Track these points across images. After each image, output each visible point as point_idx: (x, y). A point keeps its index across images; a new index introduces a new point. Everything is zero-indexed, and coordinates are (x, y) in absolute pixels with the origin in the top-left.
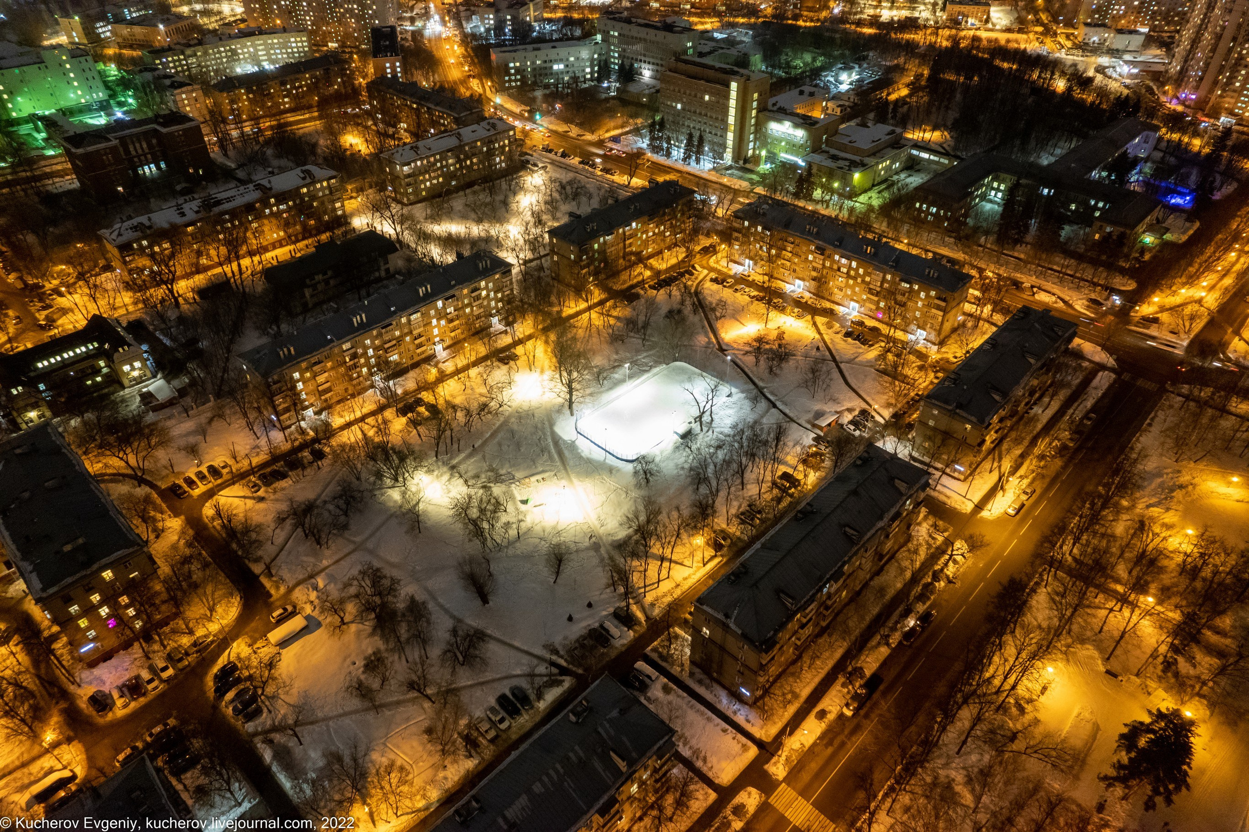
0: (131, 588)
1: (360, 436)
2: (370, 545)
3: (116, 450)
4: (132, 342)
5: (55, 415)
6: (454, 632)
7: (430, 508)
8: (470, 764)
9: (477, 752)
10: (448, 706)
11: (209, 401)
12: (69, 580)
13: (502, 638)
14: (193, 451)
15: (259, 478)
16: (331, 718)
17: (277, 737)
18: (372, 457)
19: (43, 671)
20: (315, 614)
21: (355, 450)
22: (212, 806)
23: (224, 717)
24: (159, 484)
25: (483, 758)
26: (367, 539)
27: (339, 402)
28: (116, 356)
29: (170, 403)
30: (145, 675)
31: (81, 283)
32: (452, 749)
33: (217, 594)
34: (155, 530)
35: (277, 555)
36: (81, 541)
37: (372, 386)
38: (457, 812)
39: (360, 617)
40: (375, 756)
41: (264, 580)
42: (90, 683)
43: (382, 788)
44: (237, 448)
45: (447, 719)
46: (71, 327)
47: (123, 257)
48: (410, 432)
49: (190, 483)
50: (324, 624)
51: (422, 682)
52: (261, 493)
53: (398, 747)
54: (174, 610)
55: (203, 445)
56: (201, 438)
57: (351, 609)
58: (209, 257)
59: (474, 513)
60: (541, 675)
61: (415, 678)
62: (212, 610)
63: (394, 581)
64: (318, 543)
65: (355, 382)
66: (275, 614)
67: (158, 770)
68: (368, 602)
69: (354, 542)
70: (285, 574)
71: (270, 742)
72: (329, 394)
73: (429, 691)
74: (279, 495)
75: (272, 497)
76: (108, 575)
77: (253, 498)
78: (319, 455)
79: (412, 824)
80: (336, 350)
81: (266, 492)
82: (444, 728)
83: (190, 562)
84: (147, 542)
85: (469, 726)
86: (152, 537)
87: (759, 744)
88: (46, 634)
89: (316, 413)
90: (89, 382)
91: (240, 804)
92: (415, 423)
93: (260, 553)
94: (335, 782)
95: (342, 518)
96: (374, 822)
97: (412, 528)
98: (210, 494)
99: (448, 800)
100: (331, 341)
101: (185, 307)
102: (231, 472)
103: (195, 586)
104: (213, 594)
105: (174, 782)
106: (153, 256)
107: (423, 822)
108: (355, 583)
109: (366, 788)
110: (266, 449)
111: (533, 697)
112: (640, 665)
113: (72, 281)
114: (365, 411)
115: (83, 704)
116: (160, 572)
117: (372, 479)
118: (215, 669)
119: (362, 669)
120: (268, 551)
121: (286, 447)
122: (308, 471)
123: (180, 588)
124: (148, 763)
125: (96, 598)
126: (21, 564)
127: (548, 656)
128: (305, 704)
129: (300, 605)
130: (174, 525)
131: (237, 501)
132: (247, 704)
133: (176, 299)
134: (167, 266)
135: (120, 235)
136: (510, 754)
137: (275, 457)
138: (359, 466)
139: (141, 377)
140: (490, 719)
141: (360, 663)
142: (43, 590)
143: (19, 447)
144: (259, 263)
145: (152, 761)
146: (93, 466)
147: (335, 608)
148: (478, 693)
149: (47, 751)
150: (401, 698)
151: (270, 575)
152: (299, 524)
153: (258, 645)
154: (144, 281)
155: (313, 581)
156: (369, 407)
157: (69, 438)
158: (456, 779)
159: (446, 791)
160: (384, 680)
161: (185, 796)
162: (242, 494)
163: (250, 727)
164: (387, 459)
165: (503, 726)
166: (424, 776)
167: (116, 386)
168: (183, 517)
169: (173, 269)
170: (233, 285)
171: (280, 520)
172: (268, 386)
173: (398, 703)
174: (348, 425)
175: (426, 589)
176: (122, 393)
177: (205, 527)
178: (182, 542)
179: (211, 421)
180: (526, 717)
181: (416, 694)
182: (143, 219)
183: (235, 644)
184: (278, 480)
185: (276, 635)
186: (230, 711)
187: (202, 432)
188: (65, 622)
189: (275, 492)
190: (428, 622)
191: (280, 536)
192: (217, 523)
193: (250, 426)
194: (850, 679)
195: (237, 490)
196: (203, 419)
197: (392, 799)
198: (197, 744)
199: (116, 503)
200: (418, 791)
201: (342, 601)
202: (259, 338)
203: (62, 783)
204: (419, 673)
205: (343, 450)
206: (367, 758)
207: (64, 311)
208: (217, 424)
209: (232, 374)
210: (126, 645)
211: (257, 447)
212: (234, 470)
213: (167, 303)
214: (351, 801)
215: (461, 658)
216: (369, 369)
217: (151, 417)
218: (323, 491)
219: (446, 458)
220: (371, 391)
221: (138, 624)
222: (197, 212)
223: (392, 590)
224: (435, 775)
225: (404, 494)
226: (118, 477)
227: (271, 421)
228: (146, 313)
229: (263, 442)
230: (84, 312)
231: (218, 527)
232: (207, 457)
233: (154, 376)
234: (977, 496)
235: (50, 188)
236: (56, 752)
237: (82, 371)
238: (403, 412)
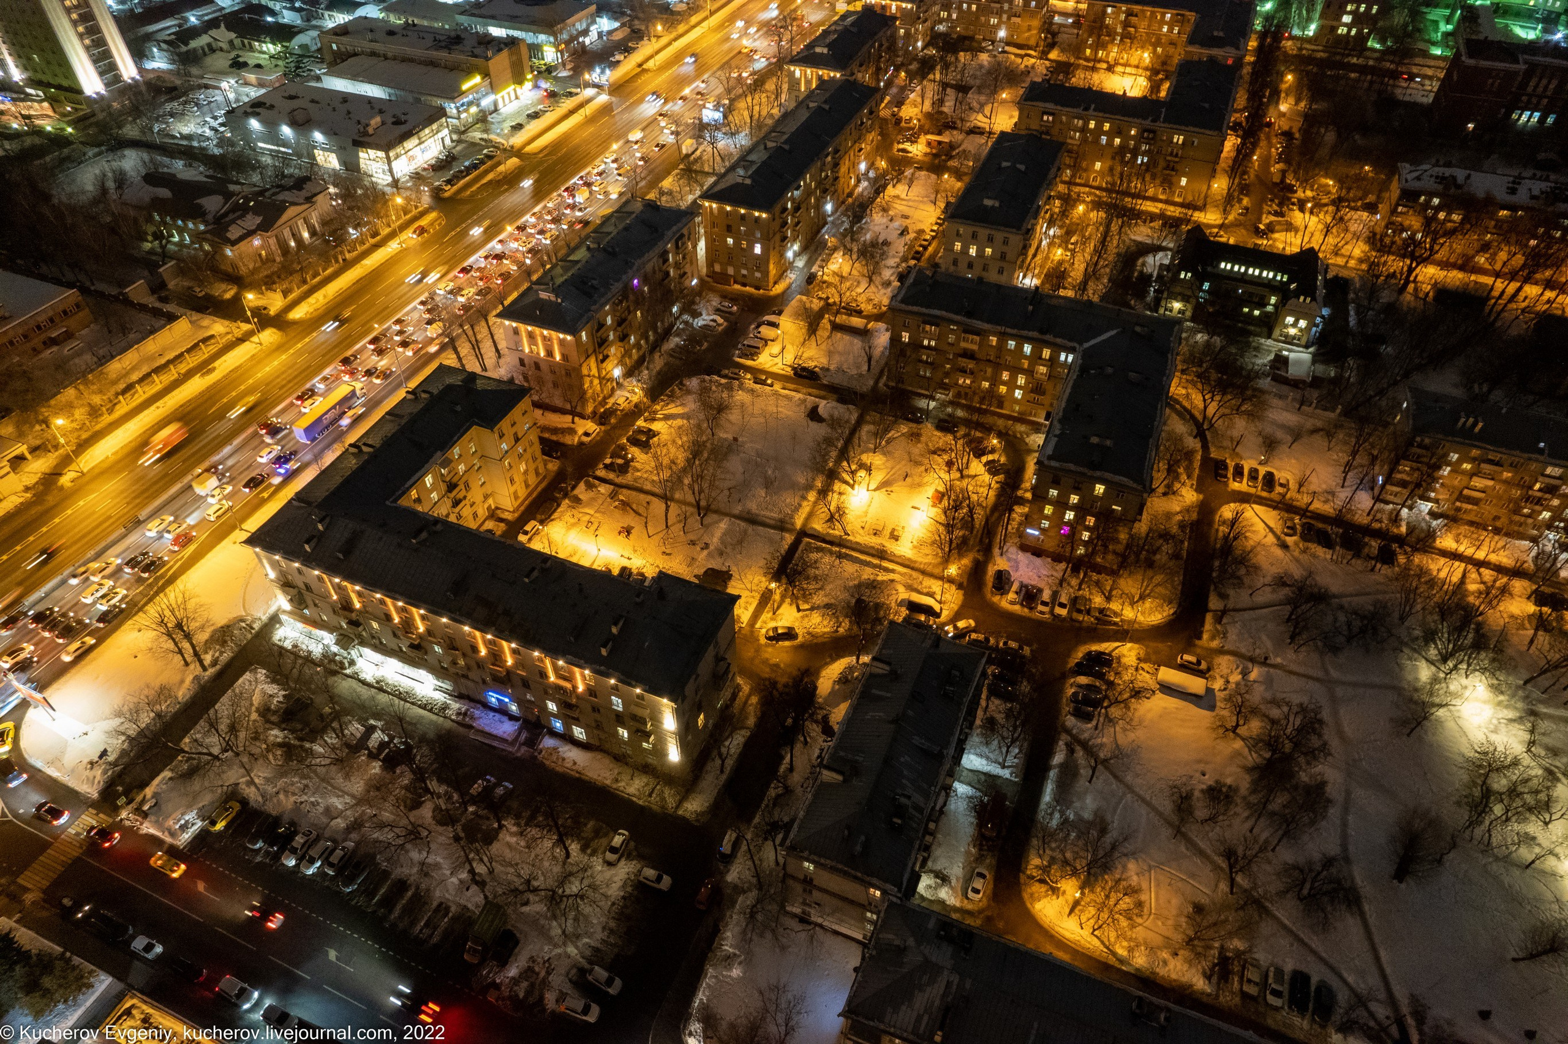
0: (1105, 517)
1: (1456, 578)
2: (1339, 691)
3: (1207, 388)
4: (1320, 299)
5: (1193, 319)
6: (1329, 862)
7: (1450, 724)
8: (1200, 984)
9: (1218, 984)
10: (1241, 913)
11: (1333, 410)
12: (1072, 467)
13: (1373, 930)
14: (1270, 445)
15: (1303, 525)
16: (1133, 792)
17: (1080, 753)
18: (1444, 611)
19: (993, 519)
20: (1220, 695)
21: (1432, 587)
22: (987, 744)
23: (1061, 691)
24: (1212, 449)
25: (1217, 996)
26: (1343, 683)
27: (1471, 523)
28: (1293, 301)
29: (1295, 384)
30: (1046, 595)
31: (1331, 208)
32: (1199, 950)
33: (1159, 589)
34: (1169, 486)
35: (1245, 610)
36: (1108, 443)
37: (1535, 540)
38: (1140, 998)
39: (1254, 743)
40: (1132, 866)
41: (1209, 618)
42: (1009, 560)
43: (1107, 897)
44: (1313, 479)
45: (1226, 921)
46: (1281, 246)
47: (1397, 205)
48: (1522, 627)
49: (1239, 472)
50: (1217, 710)
51: (1241, 863)
52: (1290, 540)
53: (1158, 885)
54: (1115, 567)
55: (1285, 448)
56: (1289, 439)
57: (1255, 727)
58: (1492, 260)
59: (1500, 783)
60: (1372, 1015)
61: (1240, 851)
62: (1142, 598)
63: (1324, 748)
64: (1292, 638)
65: (1517, 518)
66: (1186, 657)
67: (984, 674)
68: (1277, 737)
69: (1326, 672)
70: (1233, 634)
71: (1071, 751)
72: (1470, 507)
73: (1239, 879)
74: (1305, 558)
75: (1296, 553)
76: (1100, 489)
77: (1278, 538)
78: (1387, 557)
79: (1096, 955)
80: (1533, 466)
81: (1296, 544)
82: (1215, 924)
83: (1167, 541)
84: (1153, 490)
85: (1239, 954)
86: (1161, 490)
88: (1020, 493)
89: (1431, 513)
90: (1246, 310)
91: (1003, 767)
92: (1541, 623)
93: (1231, 592)
94: (1081, 843)
95: (1340, 640)
96: (1072, 911)
97: (1404, 722)
98: (1244, 498)
99: (1146, 981)
100: (1541, 451)
101: (1408, 297)
102: (1284, 496)
103: (1150, 564)
104: (1156, 586)
105: (984, 696)
106: (1428, 222)
107: (1106, 967)
108: (1285, 709)
109: (1096, 880)
110: (1339, 503)
111: (1337, 1017)
113: (1325, 201)
114: (1493, 558)
115: (991, 570)
116: (1137, 525)
117: (1417, 633)
118: (1095, 647)
119: (1204, 787)
120: (1239, 597)
121: (1362, 519)
122: (1358, 564)
123: (1137, 555)
124: (984, 660)
125: (1074, 499)
126: (1055, 422)
127: (1405, 1010)
128: (1128, 756)
129: (1216, 673)
130: (1189, 496)
131: (1260, 527)
132: (1087, 701)
133: (1407, 282)
134: (1434, 241)
135: (1418, 178)
136: (1246, 1029)
137: (1339, 520)
138: (1419, 607)
139: (1294, 338)
140: (1266, 976)
141: (1209, 780)
142: (1050, 458)
143: (1142, 326)
144: (1548, 301)
145: (987, 662)
146: (1177, 389)
147: (1242, 709)
148: (1284, 942)
149: (941, 578)
150: (1209, 851)
151: (1218, 620)
152: (1293, 602)
153: (1146, 666)
154: (1393, 243)
155: (1250, 665)
156: (1504, 558)
157: (1184, 349)
158: (1174, 976)
159: (1153, 973)
160: (1212, 819)
161: (980, 713)
162: (1272, 524)
163: (1070, 721)
164: (1459, 630)
165: (1271, 999)
166: (1150, 935)
167: (1265, 330)
168: (1201, 497)
169: (1436, 247)
170: (1487, 309)
171: (1281, 581)
172: (1410, 443)
173: (1201, 853)
174: (1455, 556)
175: (1348, 793)
176: (1263, 341)
177: (1211, 523)
178: (1179, 517)
179: (1315, 431)
180: (1305, 1024)
181: (1224, 865)
182: (1460, 174)
183: (1129, 645)
184: (1319, 543)
185: (1168, 674)
186: (1070, 691)
187: (1297, 435)
188: (1040, 496)
189: (1304, 551)
190: (1313, 823)
191: (1265, 596)
192: (1223, 529)
193: (1348, 467)
195: (1272, 517)
196: (1310, 424)
197: (1105, 915)
198: (1025, 687)
199: (1163, 435)
200: (1131, 939)
201: (1254, 711)
202: (1456, 386)
203: (928, 611)
204: (1248, 853)
205: (1419, 576)
206: (1124, 859)
207: (1290, 227)
208: (1319, 440)
209: (1384, 403)
210: (1057, 558)
211: (1333, 494)
212: (1288, 496)
213: (1393, 281)
214: (1075, 873)
215: (1305, 892)
216: (1553, 519)
217: (1265, 383)
218: (1351, 595)
219: (1536, 694)
220: (1526, 544)
221: (1081, 551)
222: (1533, 197)
223: (1313, 755)
224: (1159, 948)
225: (1435, 680)
226: (1186, 414)
227: (1374, 481)
228: (1361, 278)
229: (1343, 495)
230: (1306, 239)
231: (1221, 534)
232: (1277, 462)
233: (1307, 347)
235: (1398, 91)
236: (946, 586)
237: (1251, 294)
238: (1540, 599)
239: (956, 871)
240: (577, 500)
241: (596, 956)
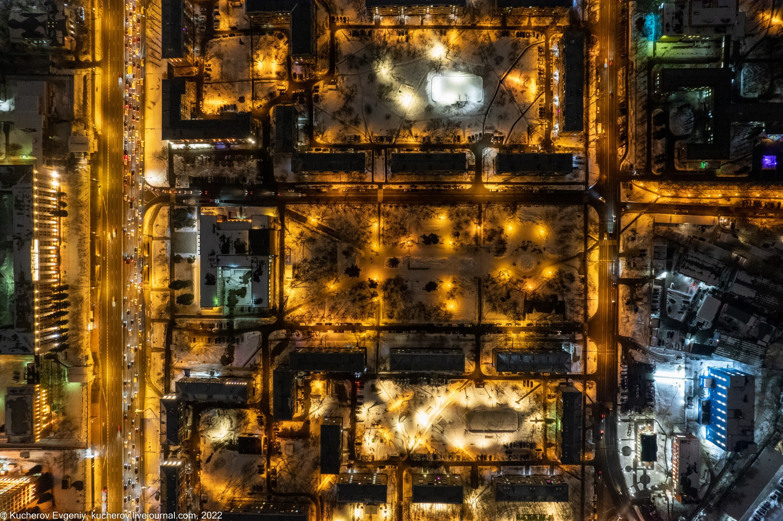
1: (384, 33)
15: (352, 32)
16: (327, 114)
20: (339, 87)
21: (379, 38)
23: (312, 98)
24: (331, 14)
30: (304, 75)
33: (325, 64)
41: (336, 68)
42: (294, 69)
49: (338, 20)
50: (338, 91)
52: (350, 38)
57: (344, 95)
62: (322, 68)
64: (350, 67)
66: (332, 80)
70: (340, 70)
71: (316, 110)
75: (351, 42)
77: (347, 38)
78: (370, 34)
86: (321, 35)
87: (386, 181)
91: (305, 118)
98: (340, 28)
112: (383, 151)
115: (292, 74)
118: (315, 85)
120: (340, 61)
128: (325, 106)
129: (338, 82)
130: (328, 34)
131: (343, 36)
132: (317, 98)
137: (359, 26)
153: (325, 86)
155: (344, 77)
162: (346, 34)
163: (314, 104)
165: (352, 141)
168: (331, 31)
174: (384, 27)
177: (333, 39)
178: (327, 40)
183: (321, 82)
184: (356, 35)
185: (329, 86)
192: (336, 39)
194: (411, 186)
212: (349, 23)
231: (335, 42)
234: (491, 180)
239: (303, 140)
240: (205, 92)
241: (258, 175)
